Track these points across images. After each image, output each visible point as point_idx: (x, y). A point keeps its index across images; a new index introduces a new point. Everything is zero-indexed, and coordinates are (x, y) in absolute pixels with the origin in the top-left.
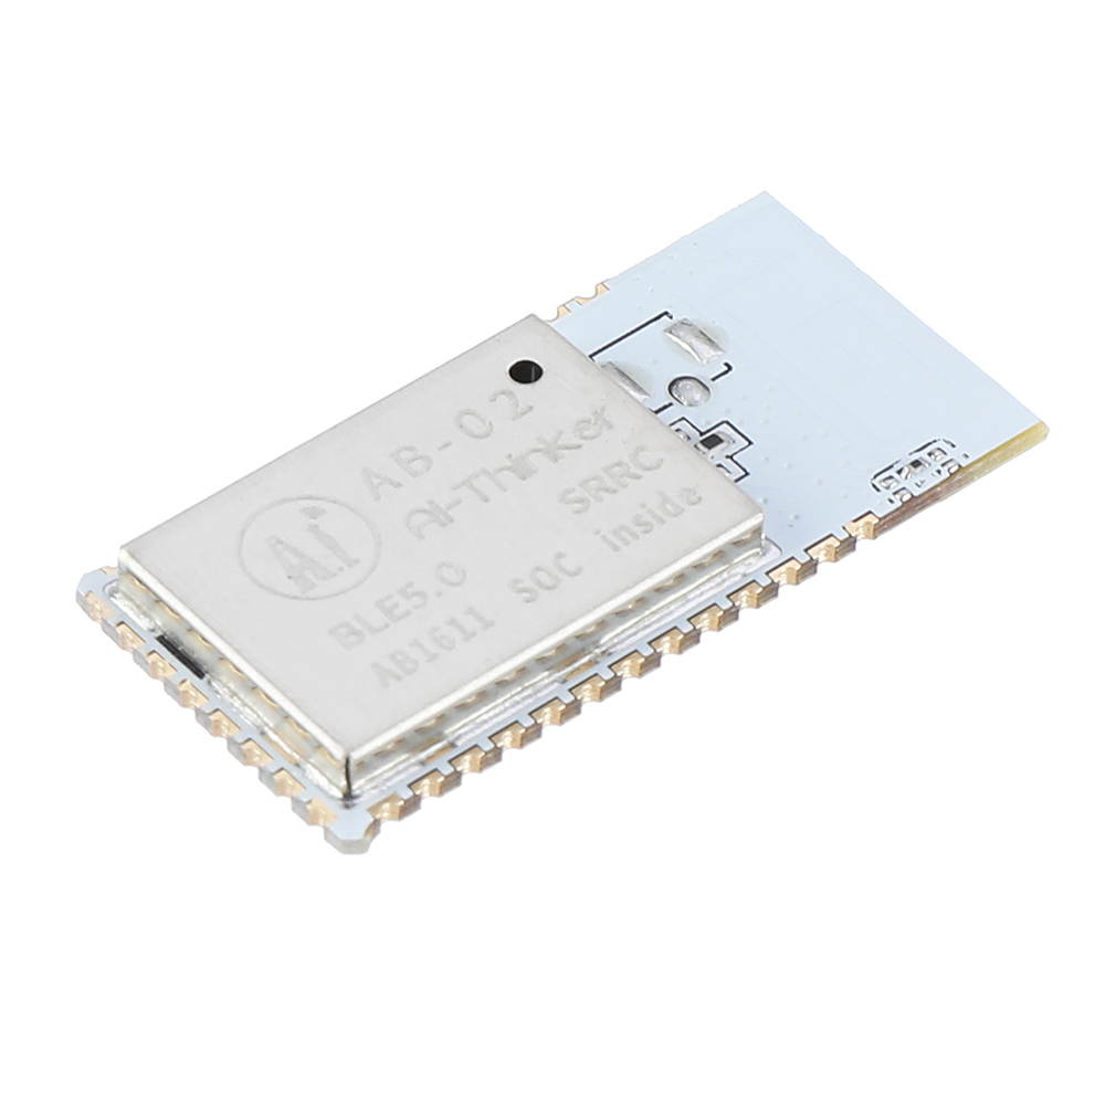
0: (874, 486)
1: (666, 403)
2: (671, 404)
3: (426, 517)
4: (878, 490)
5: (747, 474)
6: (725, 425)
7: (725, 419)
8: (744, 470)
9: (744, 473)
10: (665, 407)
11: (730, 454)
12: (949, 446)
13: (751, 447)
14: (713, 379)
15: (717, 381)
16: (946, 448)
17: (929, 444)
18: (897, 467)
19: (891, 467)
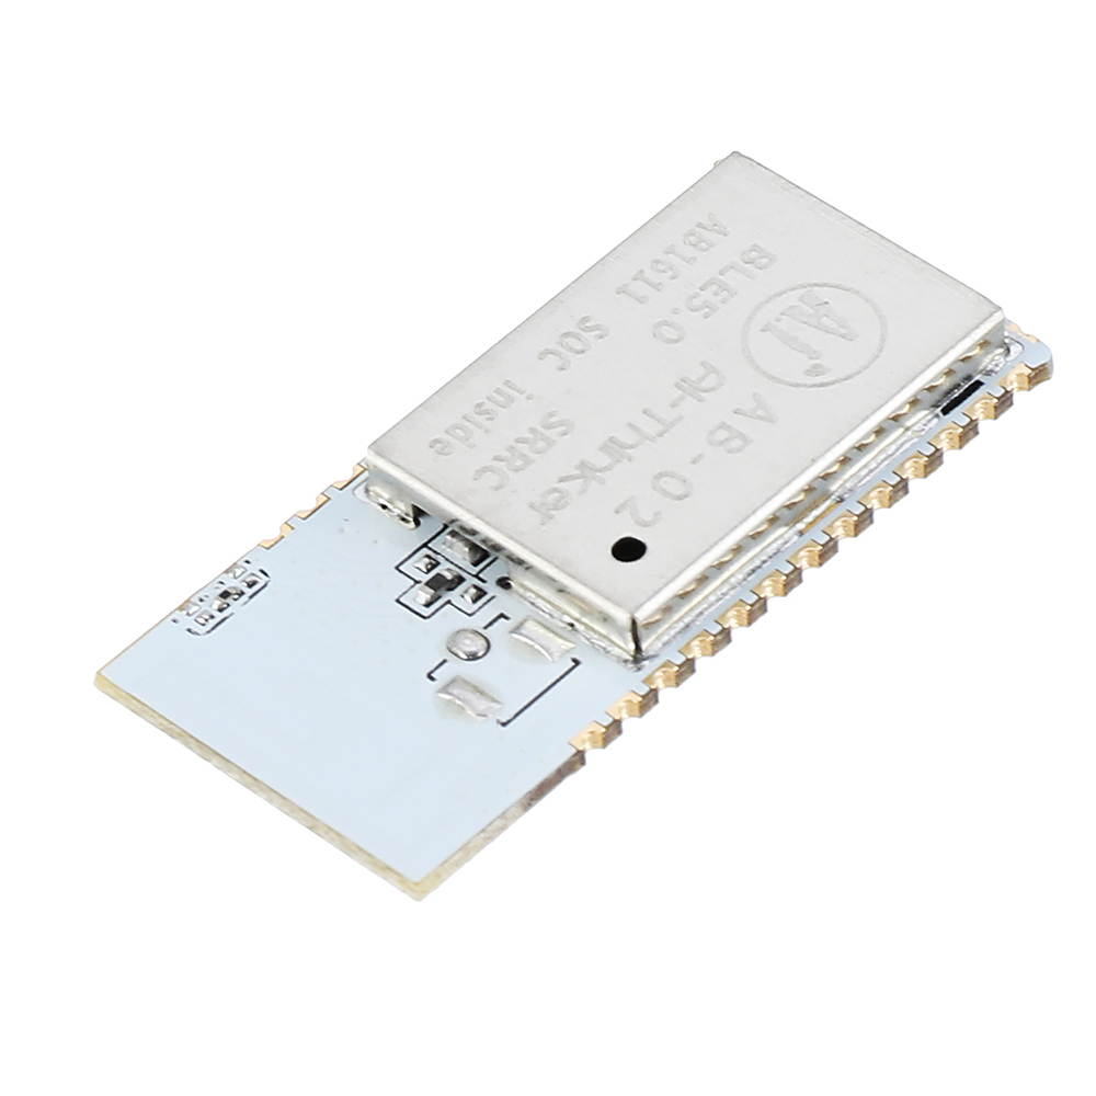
0: (266, 574)
1: (490, 628)
2: (485, 628)
3: (704, 385)
4: (262, 572)
5: (397, 568)
6: (426, 615)
7: (427, 620)
8: (401, 572)
9: (401, 568)
10: (491, 624)
11: (418, 585)
12: (194, 630)
13: (396, 597)
14: (445, 661)
15: (441, 660)
16: (196, 627)
17: (213, 629)
18: (244, 598)
19: (251, 597)
